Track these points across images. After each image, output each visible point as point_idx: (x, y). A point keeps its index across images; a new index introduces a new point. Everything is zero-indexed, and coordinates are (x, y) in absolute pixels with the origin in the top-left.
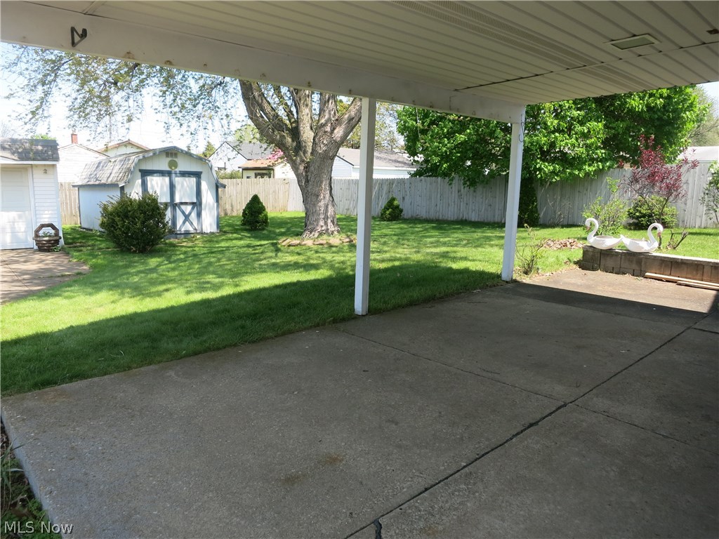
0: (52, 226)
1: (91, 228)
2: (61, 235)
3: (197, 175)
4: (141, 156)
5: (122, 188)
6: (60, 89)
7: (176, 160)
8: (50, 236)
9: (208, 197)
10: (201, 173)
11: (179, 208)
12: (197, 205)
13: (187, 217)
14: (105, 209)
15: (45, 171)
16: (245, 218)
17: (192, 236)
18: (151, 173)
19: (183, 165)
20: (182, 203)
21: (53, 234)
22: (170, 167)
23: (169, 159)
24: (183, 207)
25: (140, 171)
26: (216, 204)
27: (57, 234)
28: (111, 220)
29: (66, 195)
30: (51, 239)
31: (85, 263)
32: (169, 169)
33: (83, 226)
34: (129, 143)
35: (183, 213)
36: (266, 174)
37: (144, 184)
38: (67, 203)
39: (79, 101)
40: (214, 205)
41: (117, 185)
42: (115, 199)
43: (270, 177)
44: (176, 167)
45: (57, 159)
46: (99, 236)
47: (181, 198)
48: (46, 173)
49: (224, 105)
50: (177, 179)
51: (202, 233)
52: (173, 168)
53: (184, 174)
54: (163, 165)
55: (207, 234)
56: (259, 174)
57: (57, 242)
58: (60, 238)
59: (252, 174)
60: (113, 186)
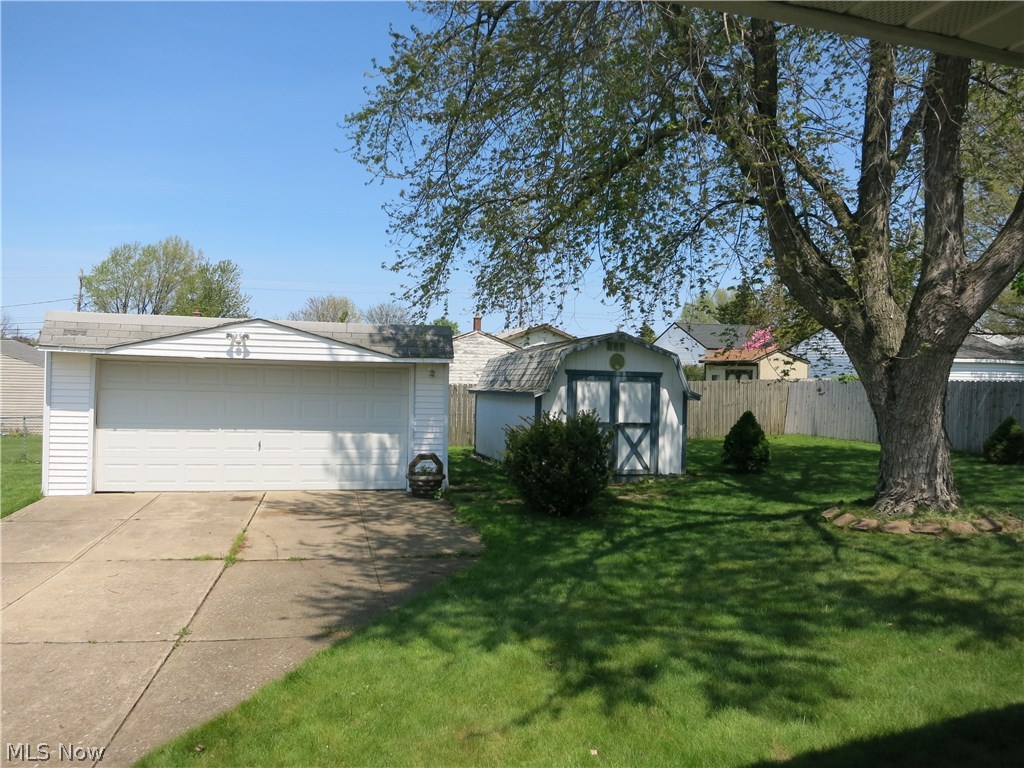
0: (433, 457)
1: (489, 455)
2: (445, 471)
3: (654, 379)
4: (570, 348)
5: (539, 400)
6: (463, 249)
7: (621, 353)
8: (429, 474)
9: (670, 415)
10: (661, 374)
11: (623, 432)
12: (652, 428)
13: (634, 447)
14: (513, 435)
15: (433, 373)
16: (728, 450)
17: (641, 479)
18: (585, 375)
19: (634, 362)
20: (627, 425)
21: (434, 470)
22: (613, 366)
23: (613, 353)
24: (629, 431)
25: (567, 372)
26: (681, 427)
27: (440, 470)
28: (521, 458)
29: (460, 404)
30: (431, 478)
31: (475, 527)
32: (610, 369)
33: (479, 450)
34: (545, 329)
35: (628, 439)
36: (745, 372)
37: (572, 394)
38: (460, 415)
39: (490, 270)
40: (678, 428)
41: (532, 394)
42: (530, 421)
43: (751, 378)
44: (622, 366)
45: (450, 355)
46: (500, 473)
47: (627, 415)
48: (432, 375)
49: (698, 264)
50: (622, 384)
51: (657, 475)
52: (617, 367)
53: (633, 377)
54: (602, 362)
55: (664, 476)
56: (732, 372)
57: (438, 483)
58: (444, 477)
59: (721, 372)
60: (526, 395)
